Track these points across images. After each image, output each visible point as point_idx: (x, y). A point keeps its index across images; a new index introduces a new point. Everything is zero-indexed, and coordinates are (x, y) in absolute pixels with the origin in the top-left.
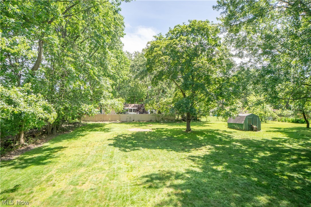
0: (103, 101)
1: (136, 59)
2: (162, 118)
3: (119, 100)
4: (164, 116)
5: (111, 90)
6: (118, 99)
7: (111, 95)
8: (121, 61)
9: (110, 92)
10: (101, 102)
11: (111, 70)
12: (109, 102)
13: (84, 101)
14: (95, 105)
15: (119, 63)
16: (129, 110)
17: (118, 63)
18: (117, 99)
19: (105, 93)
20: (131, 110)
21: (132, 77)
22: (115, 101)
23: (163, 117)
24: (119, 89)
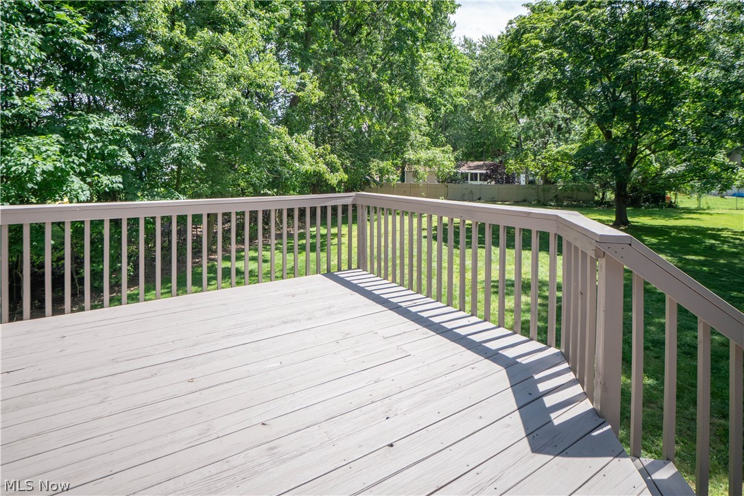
0: (410, 155)
1: (486, 55)
2: (556, 196)
3: (443, 151)
4: (561, 189)
5: (425, 129)
6: (442, 149)
7: (427, 140)
8: (448, 66)
9: (424, 135)
10: (406, 156)
11: (427, 88)
12: (423, 155)
13: (375, 153)
14: (395, 162)
15: (445, 70)
16: (469, 176)
17: (441, 71)
18: (439, 149)
19: (415, 136)
20: (474, 176)
21: (476, 96)
22: (436, 152)
23: (557, 193)
24: (445, 126)
